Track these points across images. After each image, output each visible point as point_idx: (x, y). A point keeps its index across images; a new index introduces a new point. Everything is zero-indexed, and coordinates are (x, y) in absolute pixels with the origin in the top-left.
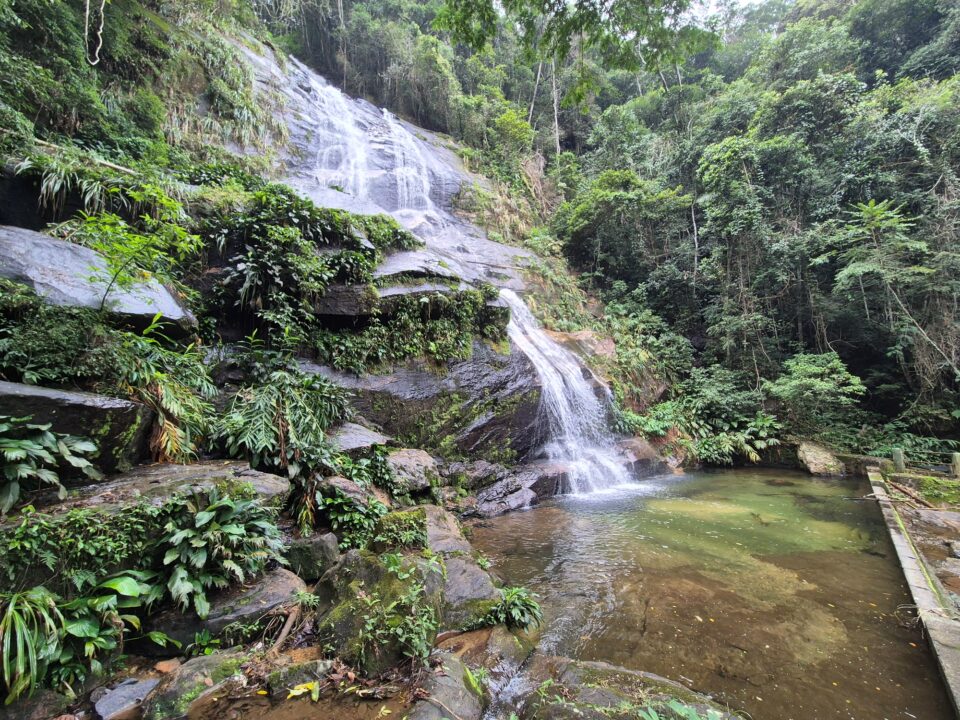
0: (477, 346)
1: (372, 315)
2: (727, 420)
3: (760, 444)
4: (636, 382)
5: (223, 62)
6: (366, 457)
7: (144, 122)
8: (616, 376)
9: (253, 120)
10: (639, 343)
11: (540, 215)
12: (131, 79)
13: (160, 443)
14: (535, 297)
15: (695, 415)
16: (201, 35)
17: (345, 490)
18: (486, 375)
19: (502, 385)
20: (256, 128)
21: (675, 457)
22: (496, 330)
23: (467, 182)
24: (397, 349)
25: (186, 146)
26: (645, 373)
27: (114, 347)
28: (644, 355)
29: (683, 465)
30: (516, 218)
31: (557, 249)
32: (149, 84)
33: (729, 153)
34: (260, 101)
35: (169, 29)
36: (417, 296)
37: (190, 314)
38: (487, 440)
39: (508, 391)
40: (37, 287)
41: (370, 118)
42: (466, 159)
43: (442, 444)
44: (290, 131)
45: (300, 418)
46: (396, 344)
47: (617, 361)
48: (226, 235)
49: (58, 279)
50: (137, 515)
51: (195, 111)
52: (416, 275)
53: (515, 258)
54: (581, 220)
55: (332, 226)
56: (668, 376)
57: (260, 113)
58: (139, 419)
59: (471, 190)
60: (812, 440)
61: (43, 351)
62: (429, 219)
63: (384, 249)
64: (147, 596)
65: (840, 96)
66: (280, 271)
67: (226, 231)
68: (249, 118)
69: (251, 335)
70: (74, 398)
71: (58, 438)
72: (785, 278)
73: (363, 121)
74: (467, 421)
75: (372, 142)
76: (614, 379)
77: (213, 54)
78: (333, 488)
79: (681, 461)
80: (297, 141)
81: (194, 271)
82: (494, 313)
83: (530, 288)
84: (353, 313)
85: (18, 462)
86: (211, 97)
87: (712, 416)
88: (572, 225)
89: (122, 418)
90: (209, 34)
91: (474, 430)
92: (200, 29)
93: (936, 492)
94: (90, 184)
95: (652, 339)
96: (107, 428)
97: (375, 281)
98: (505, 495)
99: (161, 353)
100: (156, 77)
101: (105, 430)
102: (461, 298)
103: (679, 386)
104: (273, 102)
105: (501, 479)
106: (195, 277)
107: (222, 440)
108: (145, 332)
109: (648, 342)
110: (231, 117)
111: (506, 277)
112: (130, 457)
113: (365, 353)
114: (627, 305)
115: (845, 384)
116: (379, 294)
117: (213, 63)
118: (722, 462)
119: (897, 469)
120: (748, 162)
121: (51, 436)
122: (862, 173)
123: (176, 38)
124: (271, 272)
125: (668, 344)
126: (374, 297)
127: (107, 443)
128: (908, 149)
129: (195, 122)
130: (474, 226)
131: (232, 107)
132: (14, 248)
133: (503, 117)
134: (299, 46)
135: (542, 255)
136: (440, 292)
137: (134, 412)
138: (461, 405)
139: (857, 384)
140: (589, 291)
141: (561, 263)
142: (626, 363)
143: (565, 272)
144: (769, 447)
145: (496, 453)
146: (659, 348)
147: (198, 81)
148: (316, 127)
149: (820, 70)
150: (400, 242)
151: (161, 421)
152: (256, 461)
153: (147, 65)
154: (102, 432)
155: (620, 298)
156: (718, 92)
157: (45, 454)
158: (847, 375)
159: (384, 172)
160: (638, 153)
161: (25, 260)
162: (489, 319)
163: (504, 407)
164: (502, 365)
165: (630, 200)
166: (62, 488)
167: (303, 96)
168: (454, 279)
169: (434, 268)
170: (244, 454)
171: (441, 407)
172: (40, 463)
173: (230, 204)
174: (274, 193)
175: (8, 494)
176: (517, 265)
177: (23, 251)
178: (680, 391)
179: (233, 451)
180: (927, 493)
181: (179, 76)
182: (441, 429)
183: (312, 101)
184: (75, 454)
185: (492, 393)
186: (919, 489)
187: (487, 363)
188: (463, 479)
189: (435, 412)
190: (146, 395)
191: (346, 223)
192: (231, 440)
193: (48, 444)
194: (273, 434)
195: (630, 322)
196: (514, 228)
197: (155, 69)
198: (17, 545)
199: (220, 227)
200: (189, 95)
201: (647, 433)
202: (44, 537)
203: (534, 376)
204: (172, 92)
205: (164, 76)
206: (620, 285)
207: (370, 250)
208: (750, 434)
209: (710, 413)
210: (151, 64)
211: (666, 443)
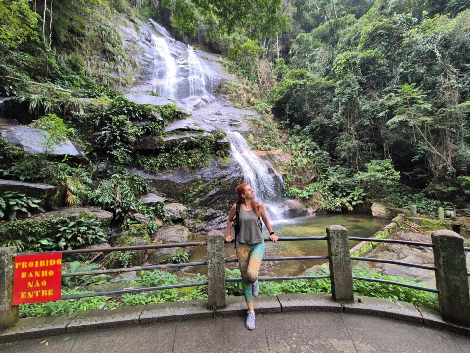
0: (213, 160)
1: (161, 149)
2: (341, 191)
3: (354, 203)
4: (300, 173)
5: (109, 34)
6: (154, 206)
7: (76, 68)
8: (289, 171)
9: (123, 60)
10: (304, 155)
11: (264, 92)
12: (70, 48)
13: (67, 200)
14: (253, 135)
15: (327, 189)
16: (100, 22)
17: (139, 218)
18: (216, 172)
19: (224, 177)
20: (124, 64)
21: (313, 208)
22: (222, 152)
23: (225, 80)
24: (174, 162)
25: (94, 76)
26: (305, 169)
27: (50, 168)
28: (305, 161)
29: (316, 212)
30: (249, 95)
31: (269, 110)
32: (78, 49)
33: (344, 60)
34: (126, 50)
35: (86, 22)
36: (182, 139)
37: (83, 153)
38: (216, 200)
39: (226, 179)
40: (24, 147)
41: (180, 51)
42: (227, 67)
43: (195, 202)
44: (140, 63)
45: (124, 191)
46: (173, 160)
47: (290, 164)
48: (100, 119)
49: (32, 144)
50: (49, 222)
51: (98, 59)
52: (182, 130)
53: (245, 116)
54: (279, 95)
55: (143, 112)
56: (317, 171)
57: (127, 57)
58: (58, 192)
59: (227, 83)
60: (380, 201)
61: (25, 170)
62: (204, 100)
63: (169, 120)
64: (53, 246)
65: (401, 27)
66: (119, 133)
67: (99, 118)
68: (121, 60)
69: (106, 160)
70: (33, 185)
71: (28, 199)
72: (368, 123)
73: (175, 54)
74: (206, 192)
75: (178, 64)
76: (287, 172)
77: (105, 31)
78: (134, 217)
79: (315, 210)
80: (144, 67)
81: (89, 135)
82: (221, 145)
83: (251, 130)
84: (153, 148)
85: (14, 205)
86: (105, 51)
87: (334, 189)
88: (275, 98)
89: (51, 192)
90: (103, 21)
91: (209, 196)
92: (99, 19)
93: (427, 226)
94: (47, 103)
95: (311, 153)
96: (46, 195)
97: (163, 134)
98: (220, 223)
99: (69, 169)
100: (80, 46)
101: (45, 195)
102: (203, 139)
103: (322, 176)
104: (132, 50)
105: (219, 216)
106: (89, 137)
107: (92, 199)
108: (62, 161)
109: (309, 154)
110: (113, 60)
111: (239, 126)
112: (58, 205)
113: (158, 165)
114: (300, 137)
115: (391, 174)
116: (165, 140)
117: (105, 36)
118: (336, 211)
119: (412, 214)
120: (354, 64)
121: (25, 198)
122: (408, 68)
123: (88, 26)
124: (115, 134)
125: (318, 155)
126: (162, 141)
127: (47, 200)
128: (432, 55)
129: (98, 64)
130: (228, 101)
131: (114, 55)
132: (17, 134)
133: (245, 44)
134: (154, 13)
135: (261, 113)
136: (193, 137)
137: (55, 190)
138: (203, 186)
139: (397, 175)
140: (283, 130)
141: (270, 116)
142: (295, 165)
143: (271, 121)
144: (357, 204)
145: (221, 206)
146: (314, 157)
147: (99, 45)
148: (153, 59)
149: (395, 12)
150: (178, 116)
151: (67, 193)
152: (104, 207)
153: (76, 41)
154: (44, 196)
155: (298, 133)
156: (352, 24)
157: (23, 203)
158: (393, 170)
159: (183, 78)
160: (312, 58)
161: (20, 138)
162: (219, 147)
163: (224, 186)
164: (225, 168)
165: (300, 85)
166: (29, 214)
167: (147, 45)
168: (201, 131)
169: (191, 127)
170: (100, 205)
171: (194, 186)
172: (22, 206)
173: (102, 106)
174: (119, 100)
175: (13, 214)
176: (246, 120)
177: (20, 135)
178: (322, 178)
179: (96, 203)
180: (423, 226)
181: (90, 44)
182: (194, 196)
183: (151, 46)
184: (34, 203)
185: (219, 180)
186: (419, 224)
187: (217, 167)
188: (200, 216)
189: (191, 188)
190: (63, 184)
191: (150, 110)
192: (95, 199)
193: (24, 200)
194: (111, 197)
195: (300, 145)
196: (248, 101)
197: (79, 42)
198: (11, 228)
199: (97, 116)
200: (95, 52)
201: (300, 198)
202: (19, 226)
203: (241, 172)
204: (88, 51)
205: (84, 45)
206: (297, 127)
207: (161, 121)
208: (350, 198)
209: (334, 188)
210: (78, 41)
211: (310, 202)
